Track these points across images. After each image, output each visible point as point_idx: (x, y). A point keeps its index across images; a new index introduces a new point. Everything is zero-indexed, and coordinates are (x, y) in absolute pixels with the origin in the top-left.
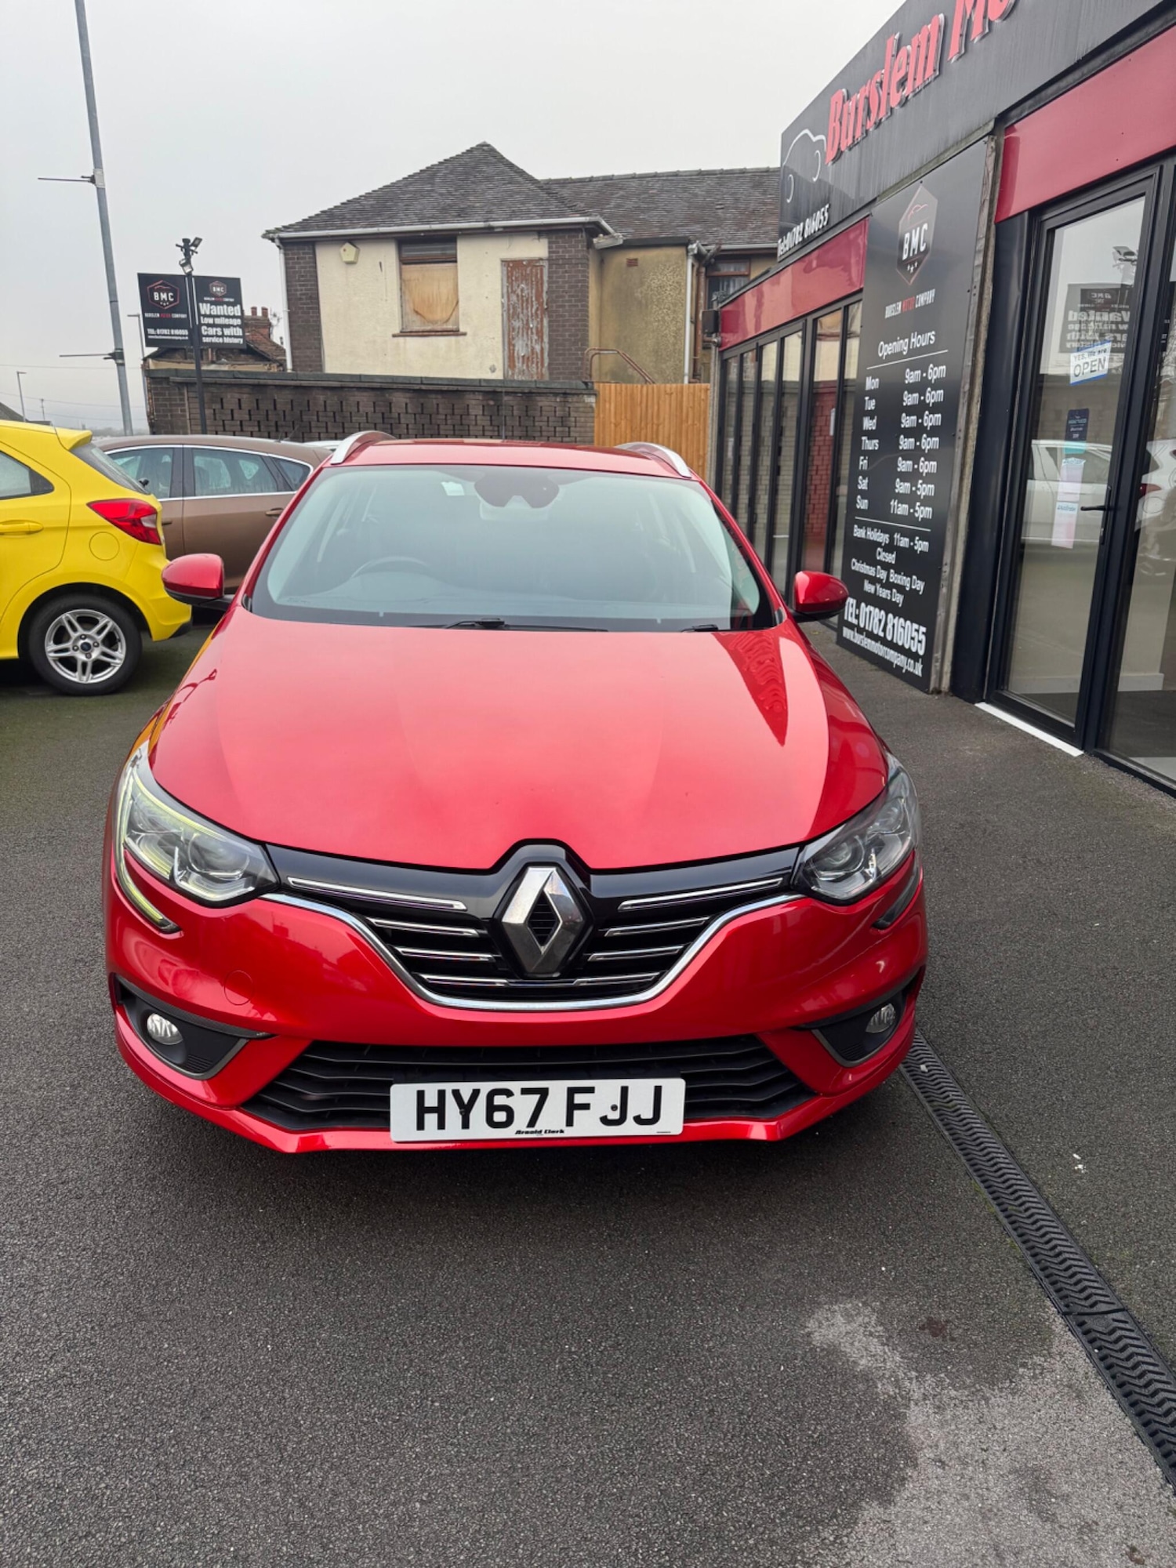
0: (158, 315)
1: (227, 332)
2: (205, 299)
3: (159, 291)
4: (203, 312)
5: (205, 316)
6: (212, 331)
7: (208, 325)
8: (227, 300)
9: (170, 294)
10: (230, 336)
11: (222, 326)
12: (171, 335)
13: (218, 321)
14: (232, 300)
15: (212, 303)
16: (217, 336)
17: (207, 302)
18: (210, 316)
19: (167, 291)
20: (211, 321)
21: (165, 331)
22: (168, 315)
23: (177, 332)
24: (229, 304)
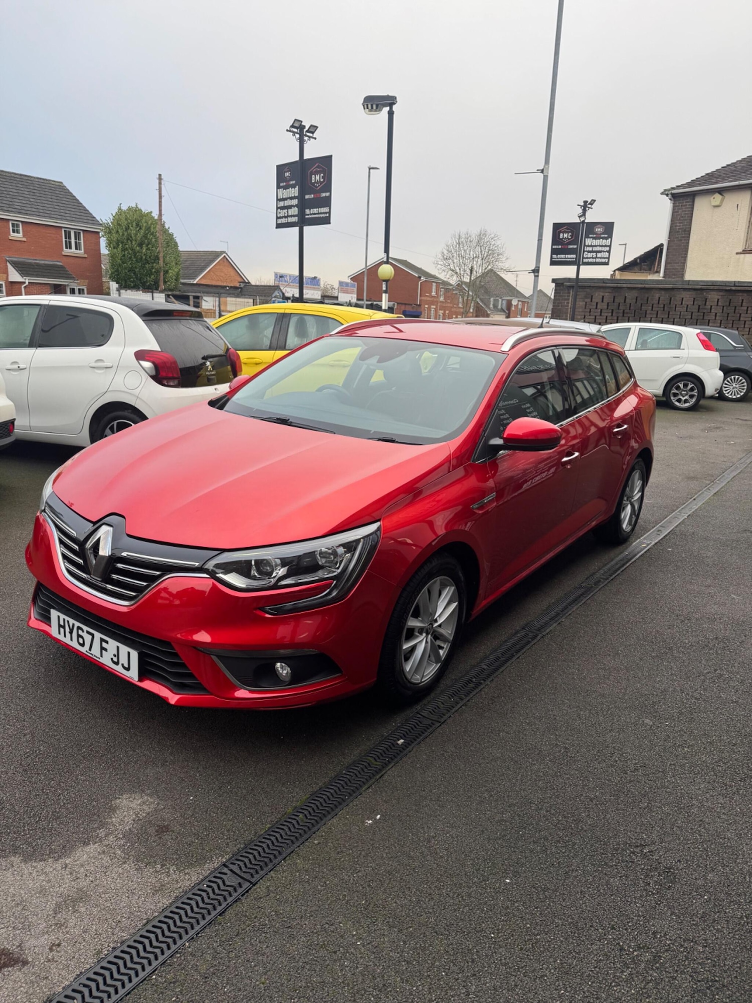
0: (560, 247)
1: (599, 255)
2: (590, 236)
3: (563, 233)
4: (587, 244)
5: (588, 246)
6: (590, 255)
7: (589, 252)
8: (603, 236)
9: (570, 234)
10: (601, 258)
11: (597, 252)
12: (565, 258)
13: (595, 249)
14: (606, 236)
15: (593, 238)
16: (593, 258)
17: (590, 238)
18: (591, 246)
19: (568, 232)
20: (590, 249)
21: (563, 256)
22: (566, 247)
23: (569, 256)
24: (603, 238)
